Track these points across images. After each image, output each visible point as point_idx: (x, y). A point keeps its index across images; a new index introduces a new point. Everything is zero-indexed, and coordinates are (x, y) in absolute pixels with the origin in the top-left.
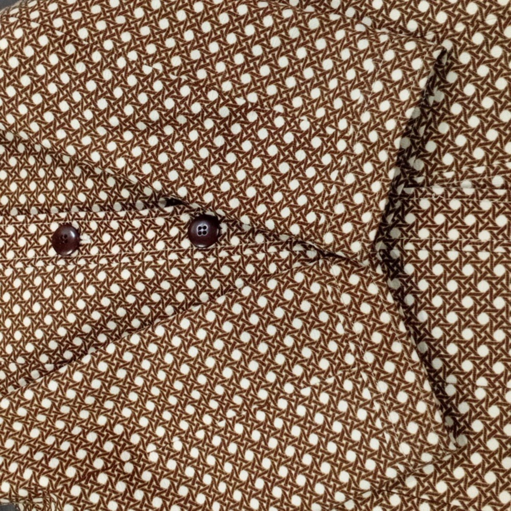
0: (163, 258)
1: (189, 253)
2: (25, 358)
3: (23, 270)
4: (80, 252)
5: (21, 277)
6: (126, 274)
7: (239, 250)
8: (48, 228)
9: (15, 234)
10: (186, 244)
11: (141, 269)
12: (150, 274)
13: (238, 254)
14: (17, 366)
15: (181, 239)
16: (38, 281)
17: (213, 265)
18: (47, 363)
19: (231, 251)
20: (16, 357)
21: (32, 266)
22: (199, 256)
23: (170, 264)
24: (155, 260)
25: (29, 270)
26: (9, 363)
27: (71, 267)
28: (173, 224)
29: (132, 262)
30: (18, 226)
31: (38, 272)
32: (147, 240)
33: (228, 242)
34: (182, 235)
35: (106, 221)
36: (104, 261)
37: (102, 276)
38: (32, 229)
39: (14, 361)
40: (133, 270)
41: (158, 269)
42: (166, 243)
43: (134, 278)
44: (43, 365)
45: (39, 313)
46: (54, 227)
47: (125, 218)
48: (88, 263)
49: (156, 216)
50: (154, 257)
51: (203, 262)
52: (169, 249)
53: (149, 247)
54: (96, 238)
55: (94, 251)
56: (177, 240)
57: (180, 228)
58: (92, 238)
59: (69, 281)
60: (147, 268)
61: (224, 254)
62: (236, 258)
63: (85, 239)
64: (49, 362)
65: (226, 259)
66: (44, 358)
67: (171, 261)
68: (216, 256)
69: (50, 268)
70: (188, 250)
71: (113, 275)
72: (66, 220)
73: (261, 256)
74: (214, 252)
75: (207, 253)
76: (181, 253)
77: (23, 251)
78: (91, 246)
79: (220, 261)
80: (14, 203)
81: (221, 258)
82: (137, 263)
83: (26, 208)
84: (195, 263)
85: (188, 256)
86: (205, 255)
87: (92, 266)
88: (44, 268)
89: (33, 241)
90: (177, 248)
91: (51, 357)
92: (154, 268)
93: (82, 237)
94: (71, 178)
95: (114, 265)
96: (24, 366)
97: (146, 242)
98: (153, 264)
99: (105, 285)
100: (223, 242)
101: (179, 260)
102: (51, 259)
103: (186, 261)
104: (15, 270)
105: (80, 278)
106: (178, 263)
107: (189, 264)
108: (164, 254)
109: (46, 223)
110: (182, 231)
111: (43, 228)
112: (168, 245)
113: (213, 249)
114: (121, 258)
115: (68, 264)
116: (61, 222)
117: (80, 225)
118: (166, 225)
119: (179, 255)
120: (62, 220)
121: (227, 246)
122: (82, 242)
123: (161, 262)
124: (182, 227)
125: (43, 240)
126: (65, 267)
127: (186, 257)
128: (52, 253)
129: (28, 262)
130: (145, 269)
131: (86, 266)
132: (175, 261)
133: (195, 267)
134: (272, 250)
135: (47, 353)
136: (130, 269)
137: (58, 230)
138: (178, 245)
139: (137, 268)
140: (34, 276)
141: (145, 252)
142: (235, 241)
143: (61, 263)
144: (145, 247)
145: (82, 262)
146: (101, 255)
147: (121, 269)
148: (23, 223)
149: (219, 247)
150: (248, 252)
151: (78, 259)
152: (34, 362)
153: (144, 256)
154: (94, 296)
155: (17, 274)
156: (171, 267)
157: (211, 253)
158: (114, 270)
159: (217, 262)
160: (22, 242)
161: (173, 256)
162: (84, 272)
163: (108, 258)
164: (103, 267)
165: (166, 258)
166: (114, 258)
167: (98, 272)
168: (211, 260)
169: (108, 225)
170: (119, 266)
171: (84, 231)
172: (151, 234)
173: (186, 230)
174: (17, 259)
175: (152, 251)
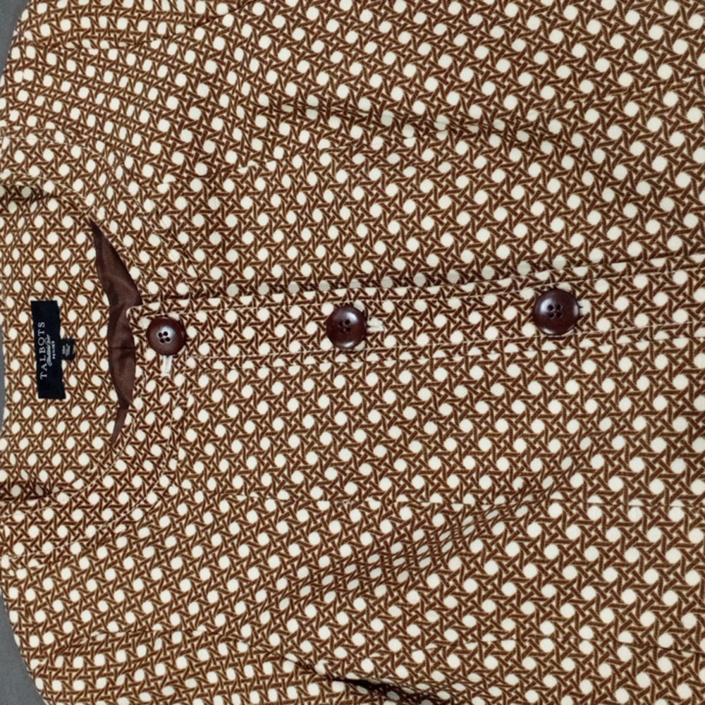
0: (497, 351)
1: (535, 343)
2: (290, 492)
3: (285, 370)
4: (368, 343)
5: (283, 381)
6: (441, 374)
7: (610, 338)
8: (318, 310)
9: (271, 320)
10: (529, 330)
11: (463, 367)
12: (477, 373)
13: (609, 343)
15: (521, 324)
16: (309, 385)
17: (572, 358)
18: (321, 499)
19: (599, 339)
20: (277, 490)
21: (298, 363)
22: (549, 346)
23: (507, 359)
24: (485, 354)
25: (294, 370)
26: (265, 499)
27: (357, 365)
28: (509, 302)
29: (450, 357)
30: (274, 308)
31: (306, 373)
32: (469, 325)
33: (593, 327)
34: (523, 318)
35: (408, 301)
36: (406, 356)
37: (406, 377)
38: (295, 312)
39: (274, 497)
40: (452, 368)
41: (488, 366)
42: (501, 330)
43: (454, 380)
44: (314, 502)
45: (312, 429)
46: (327, 309)
47: (438, 296)
48: (383, 359)
49: (485, 293)
50: (482, 349)
51: (556, 355)
52: (505, 338)
53: (474, 336)
54: (391, 324)
55: (390, 342)
56: (515, 325)
57: (519, 309)
58: (385, 324)
59: (356, 382)
60: (472, 364)
61: (587, 344)
62: (606, 348)
63: (375, 325)
64: (324, 498)
65: (590, 350)
66: (316, 493)
67: (508, 354)
68: (576, 347)
69: (325, 367)
70: (532, 339)
71: (422, 375)
72: (345, 299)
73: (642, 345)
74: (573, 341)
75: (561, 342)
76: (523, 344)
77: (283, 343)
78: (384, 335)
79: (581, 354)
80: (263, 276)
81: (583, 350)
82: (457, 358)
83: (282, 283)
84: (544, 356)
85: (534, 347)
86: (558, 345)
87: (389, 363)
88: (316, 367)
89: (296, 330)
90: (516, 337)
91: (326, 491)
92: (482, 365)
93: (370, 323)
94: (352, 241)
95: (423, 361)
96: (288, 504)
97: (468, 329)
98: (482, 359)
99: (411, 389)
100: (585, 327)
101: (520, 353)
102: (325, 354)
103: (531, 354)
104: (273, 370)
105: (372, 380)
106: (518, 357)
107: (535, 359)
108: (498, 346)
109: (316, 305)
110: (521, 312)
111: (312, 310)
112: (502, 332)
113: (570, 337)
114: (433, 351)
115: (351, 360)
116: (338, 303)
117: (367, 306)
118: (499, 303)
119: (519, 346)
120: (339, 299)
121: (592, 332)
122: (370, 330)
123: (493, 356)
124: (522, 306)
125: (311, 328)
126: (347, 364)
127: (530, 349)
128: (326, 345)
129: (291, 359)
130: (469, 366)
131: (380, 363)
132: (515, 355)
133: (543, 363)
134: (661, 336)
135: (322, 486)
136: (446, 367)
137: (333, 314)
138: (518, 332)
139: (458, 366)
140: (303, 379)
141: (469, 342)
142: (604, 325)
143: (342, 359)
144: (467, 336)
145: (373, 358)
146: (401, 347)
147: (434, 368)
148: (282, 304)
149: (579, 334)
150: (624, 340)
151: (367, 354)
152: (302, 498)
153: (468, 348)
154: (394, 405)
155: (275, 376)
156: (509, 363)
157: (567, 342)
158: (423, 368)
159: (576, 354)
160: (280, 331)
161: (512, 348)
162: (378, 372)
163: (411, 351)
164: (406, 365)
165: (501, 351)
166: (422, 351)
167: (399, 371)
168: (568, 352)
169: (411, 306)
170: (430, 363)
171: (374, 314)
172: (475, 318)
173: (529, 311)
174: (275, 354)
175: (480, 341)
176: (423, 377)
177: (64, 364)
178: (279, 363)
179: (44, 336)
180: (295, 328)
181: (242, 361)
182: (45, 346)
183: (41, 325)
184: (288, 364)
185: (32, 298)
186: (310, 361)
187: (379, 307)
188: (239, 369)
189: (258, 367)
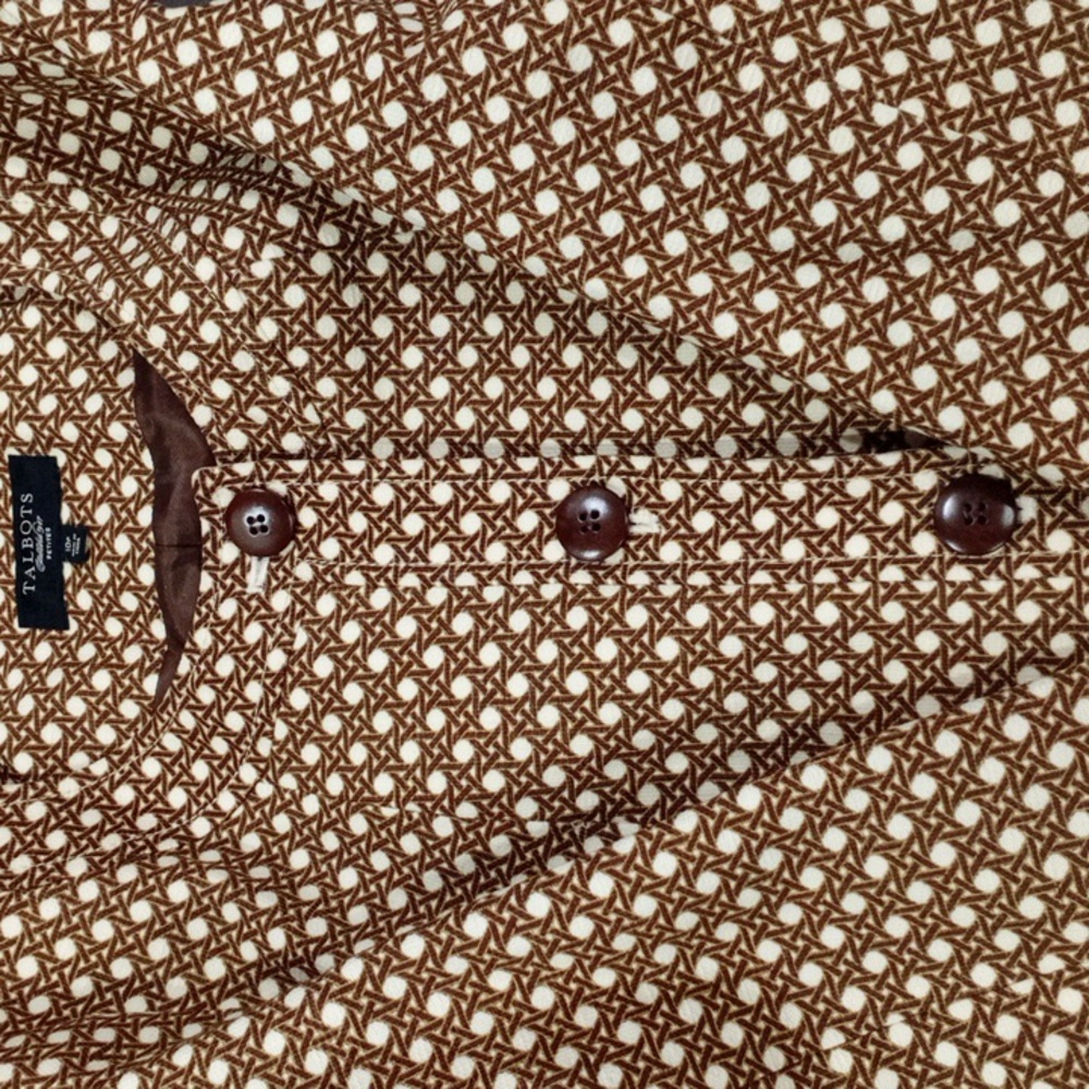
0: (866, 577)
1: (935, 566)
2: (479, 806)
3: (476, 593)
4: (630, 553)
5: (472, 611)
6: (762, 614)
7: (1071, 565)
8: (541, 491)
9: (454, 503)
10: (924, 544)
11: (804, 602)
12: (827, 614)
13: (1069, 573)
14: (456, 824)
15: (911, 533)
16: (520, 621)
17: (998, 597)
18: (534, 818)
19: (1050, 566)
20: (455, 802)
21: (502, 582)
22: (959, 574)
23: (882, 591)
24: (844, 581)
25: (493, 593)
26: (432, 815)
27: (609, 590)
28: (891, 494)
29: (780, 584)
30: (461, 484)
31: (517, 599)
32: (816, 530)
33: (1039, 544)
34: (914, 522)
35: (708, 483)
36: (700, 579)
37: (698, 615)
38: (500, 492)
39: (450, 812)
40: (784, 603)
41: (849, 604)
42: (874, 541)
43: (785, 624)
44: (522, 823)
45: (525, 698)
46: (559, 490)
47: (765, 476)
48: (657, 581)
49: (851, 475)
50: (840, 574)
51: (970, 591)
52: (880, 556)
53: (825, 549)
54: (673, 522)
55: (671, 552)
56: (901, 534)
57: (908, 506)
58: (663, 521)
59: (607, 620)
60: (820, 599)
61: (1027, 572)
62: (1061, 583)
63: (644, 522)
64: (539, 816)
65: (1032, 584)
66: (526, 807)
67: (885, 585)
68: (1007, 577)
69: (551, 590)
70: (930, 560)
71: (729, 614)
72: (592, 472)
74: (1002, 567)
75: (981, 568)
76: (914, 567)
77: (475, 544)
78: (660, 541)
79: (1017, 590)
80: (440, 426)
81: (1020, 583)
82: (794, 587)
83: (474, 439)
84: (949, 591)
85: (932, 573)
86: (976, 573)
87: (669, 589)
88: (534, 589)
89: (499, 523)
90: (901, 555)
91: (544, 805)
92: (838, 601)
93: (634, 517)
94: (608, 373)
95: (730, 588)
96: (474, 825)
97: (815, 537)
98: (837, 591)
99: (708, 637)
100: (1025, 543)
101: (907, 583)
102: (552, 569)
103: (925, 585)
104: (454, 592)
105: (637, 617)
106: (903, 591)
107: (933, 595)
108: (868, 569)
109: (538, 481)
110: (912, 511)
111: (529, 492)
112: (877, 545)
113: (997, 561)
114: (748, 573)
115: (599, 581)
116: (578, 479)
117: (632, 489)
118: (872, 495)
119: (907, 570)
120: (580, 473)
121: (1037, 553)
122: (635, 530)
123: (859, 586)
124: (914, 502)
125: (528, 522)
126: (592, 588)
127: (926, 576)
128: (554, 551)
130: (815, 602)
131: (652, 588)
132: (897, 586)
133: (947, 602)
135: (536, 796)
136: (773, 601)
137: (568, 499)
138: (904, 545)
139: (794, 601)
140: (509, 610)
141: (815, 560)
142: (1060, 542)
143: (581, 578)
144: (812, 549)
145: (639, 579)
146: (690, 562)
147: (750, 601)
148: (477, 476)
149: (1014, 555)
151: (628, 571)
152: (500, 817)
153: (813, 570)
154: (675, 663)
155: (459, 601)
156: (886, 599)
157: (992, 568)
158: (730, 601)
159: (1007, 590)
160: (471, 524)
161: (892, 574)
162: (648, 604)
163: (710, 571)
164: (699, 594)
165: (873, 579)
166: (729, 571)
167: (687, 605)
168: (993, 585)
169: (713, 492)
170: (744, 593)
171: (643, 502)
172: (827, 518)
173: (925, 511)
174: (458, 564)
175: (836, 558)
176: (730, 617)
177: (68, 570)
178: (466, 580)
179: (32, 518)
180: (499, 520)
181: (399, 574)
182: (33, 535)
183: (26, 498)
184: (483, 583)
185: (11, 451)
186: (523, 579)
187: (654, 490)
188: (392, 587)
189: (427, 585)
